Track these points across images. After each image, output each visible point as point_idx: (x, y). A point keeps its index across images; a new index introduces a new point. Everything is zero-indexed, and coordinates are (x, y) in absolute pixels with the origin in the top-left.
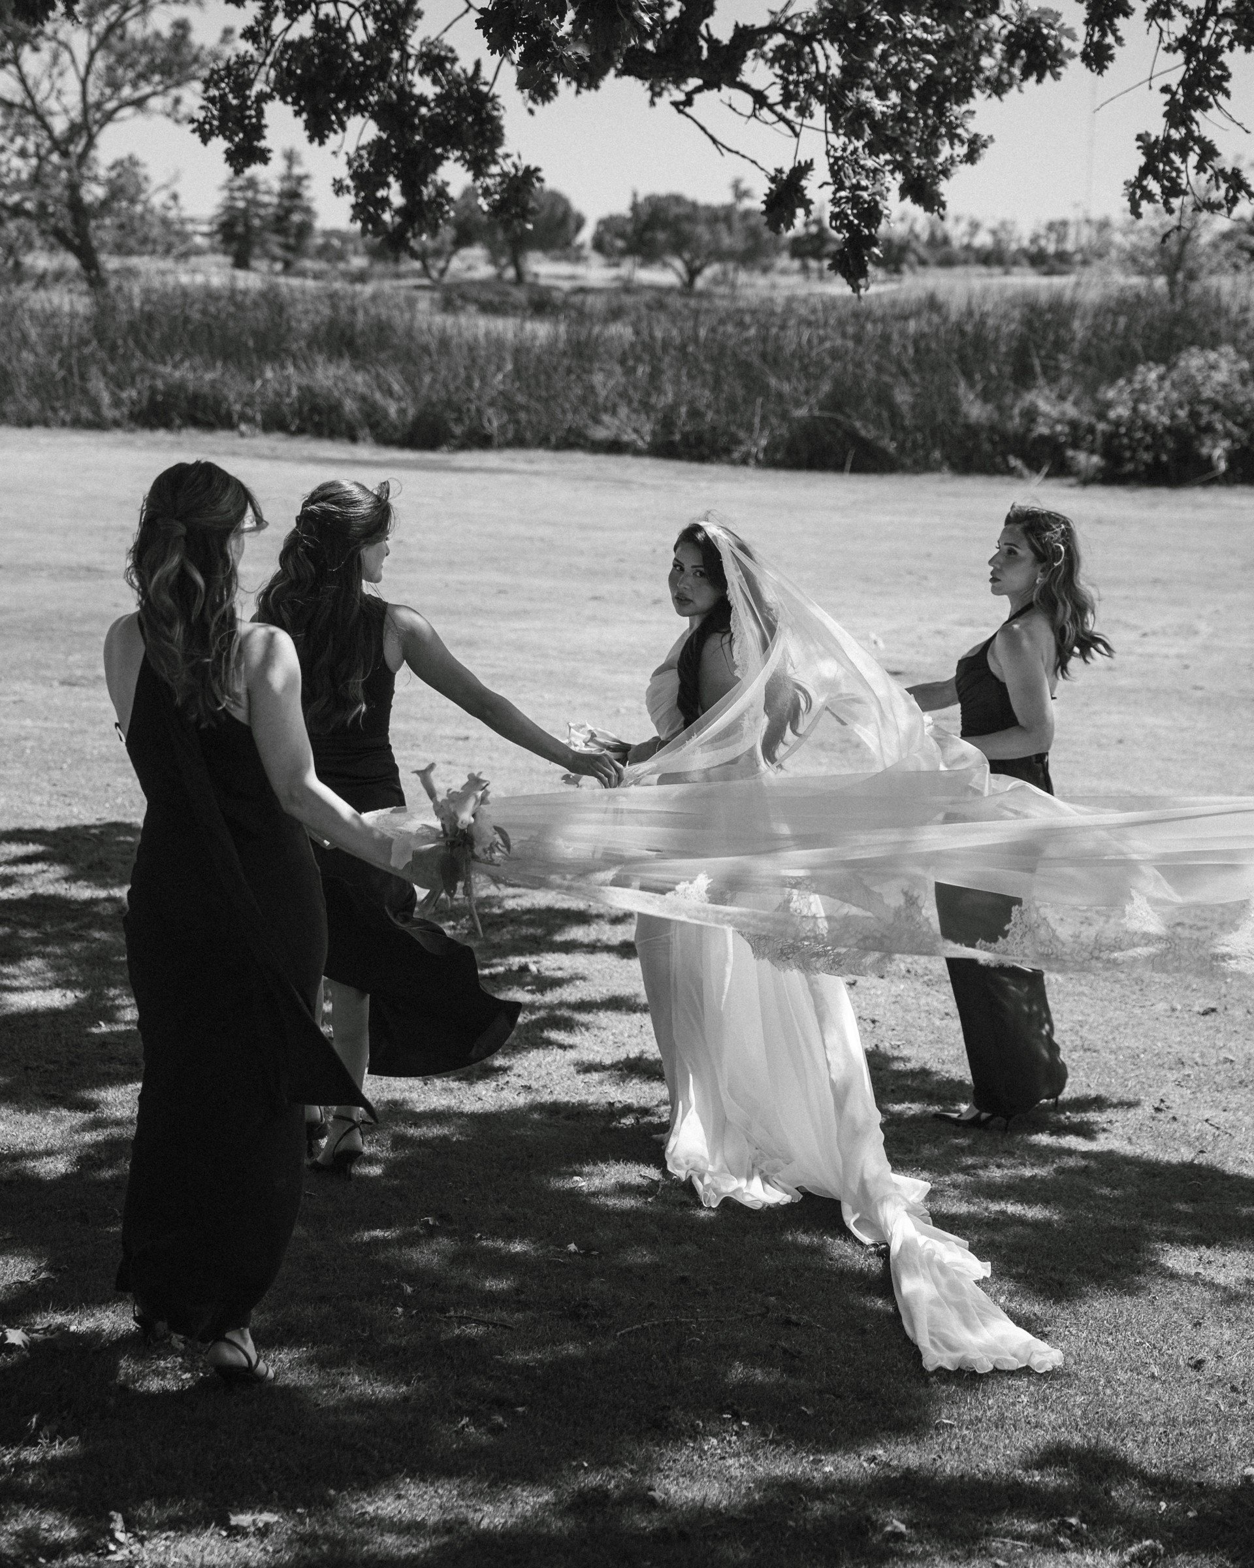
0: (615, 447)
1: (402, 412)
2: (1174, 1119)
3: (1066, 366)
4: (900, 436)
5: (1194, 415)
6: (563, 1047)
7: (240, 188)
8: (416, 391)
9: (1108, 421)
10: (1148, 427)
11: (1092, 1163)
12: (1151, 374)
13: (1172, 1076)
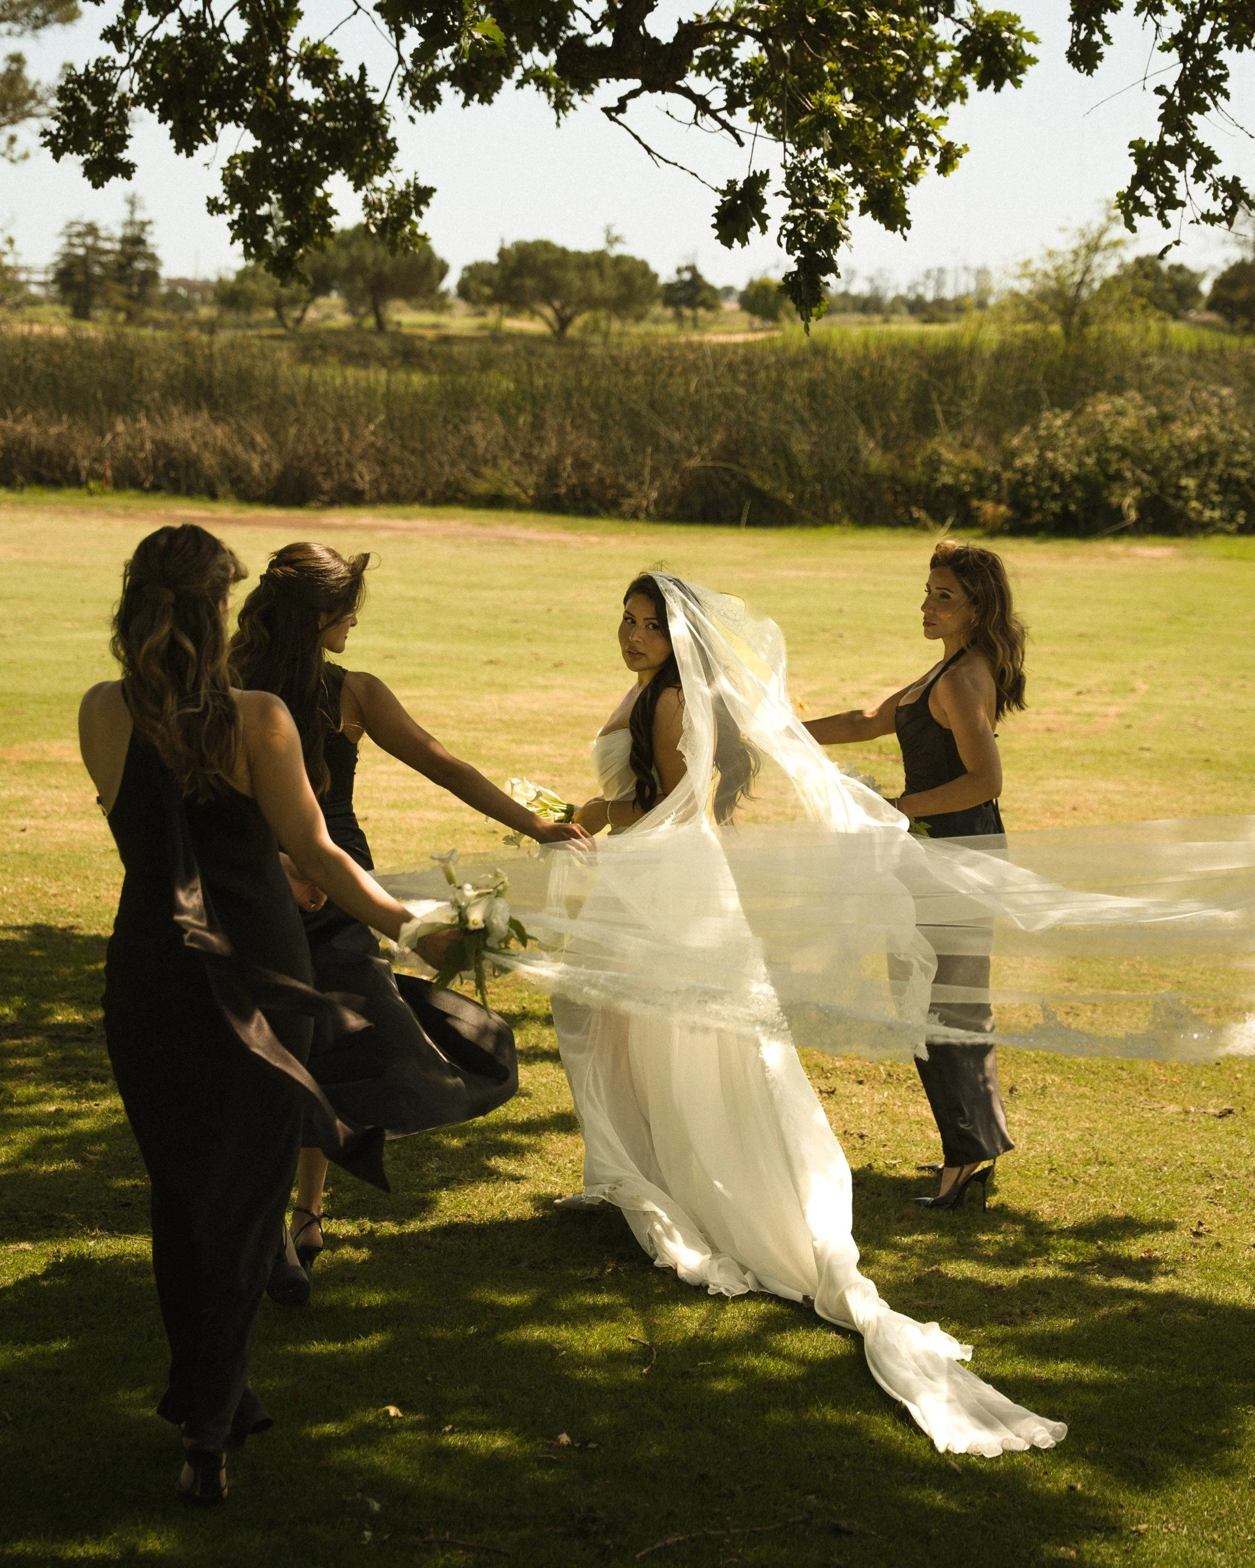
0: (496, 502)
1: (266, 466)
2: (1218, 1245)
3: (968, 412)
4: (798, 487)
5: (1102, 463)
6: (516, 1179)
7: (79, 235)
8: (281, 445)
9: (1015, 471)
10: (1055, 476)
11: (1140, 1304)
12: (1056, 421)
13: (1203, 1191)
